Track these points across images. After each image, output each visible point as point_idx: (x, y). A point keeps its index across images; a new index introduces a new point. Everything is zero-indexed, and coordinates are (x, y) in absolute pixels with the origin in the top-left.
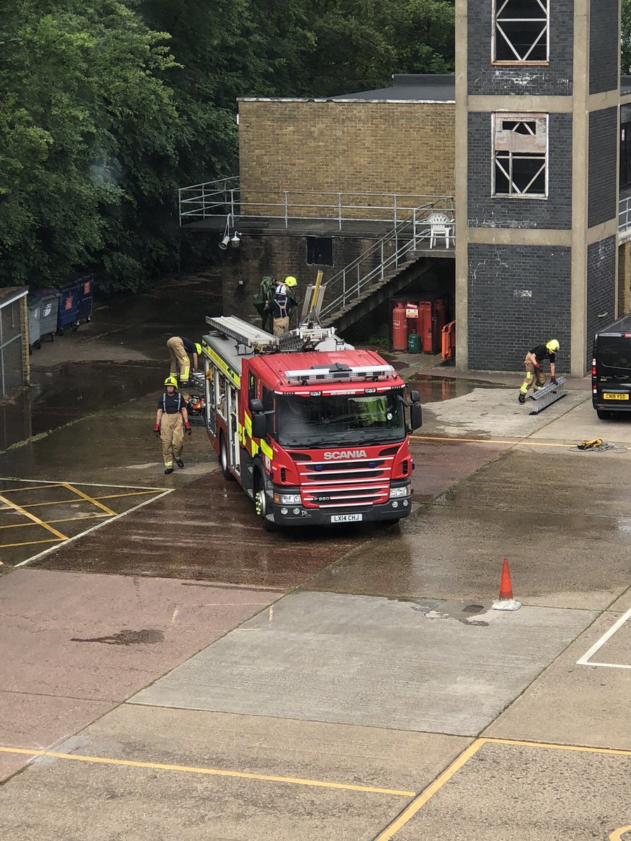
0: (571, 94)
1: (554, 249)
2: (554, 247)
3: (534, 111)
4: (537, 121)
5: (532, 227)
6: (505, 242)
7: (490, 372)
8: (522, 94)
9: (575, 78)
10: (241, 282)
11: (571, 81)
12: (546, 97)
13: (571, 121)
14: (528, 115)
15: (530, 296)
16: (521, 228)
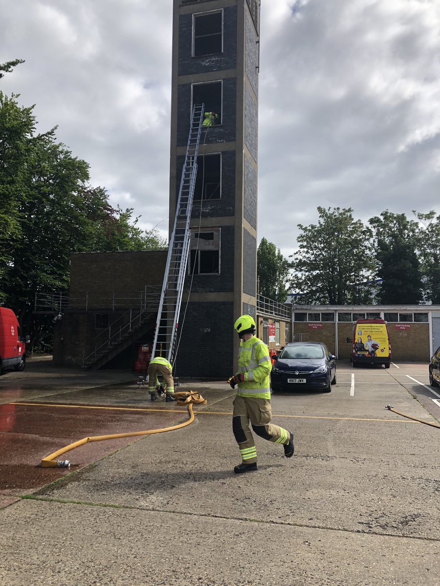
0: (234, 215)
1: (224, 303)
2: (223, 302)
3: (213, 226)
4: (214, 232)
5: (211, 291)
6: (195, 301)
7: (185, 378)
8: (206, 217)
9: (236, 206)
10: (62, 339)
11: (234, 208)
12: (220, 218)
13: (234, 230)
14: (209, 229)
15: (209, 331)
16: (205, 292)
